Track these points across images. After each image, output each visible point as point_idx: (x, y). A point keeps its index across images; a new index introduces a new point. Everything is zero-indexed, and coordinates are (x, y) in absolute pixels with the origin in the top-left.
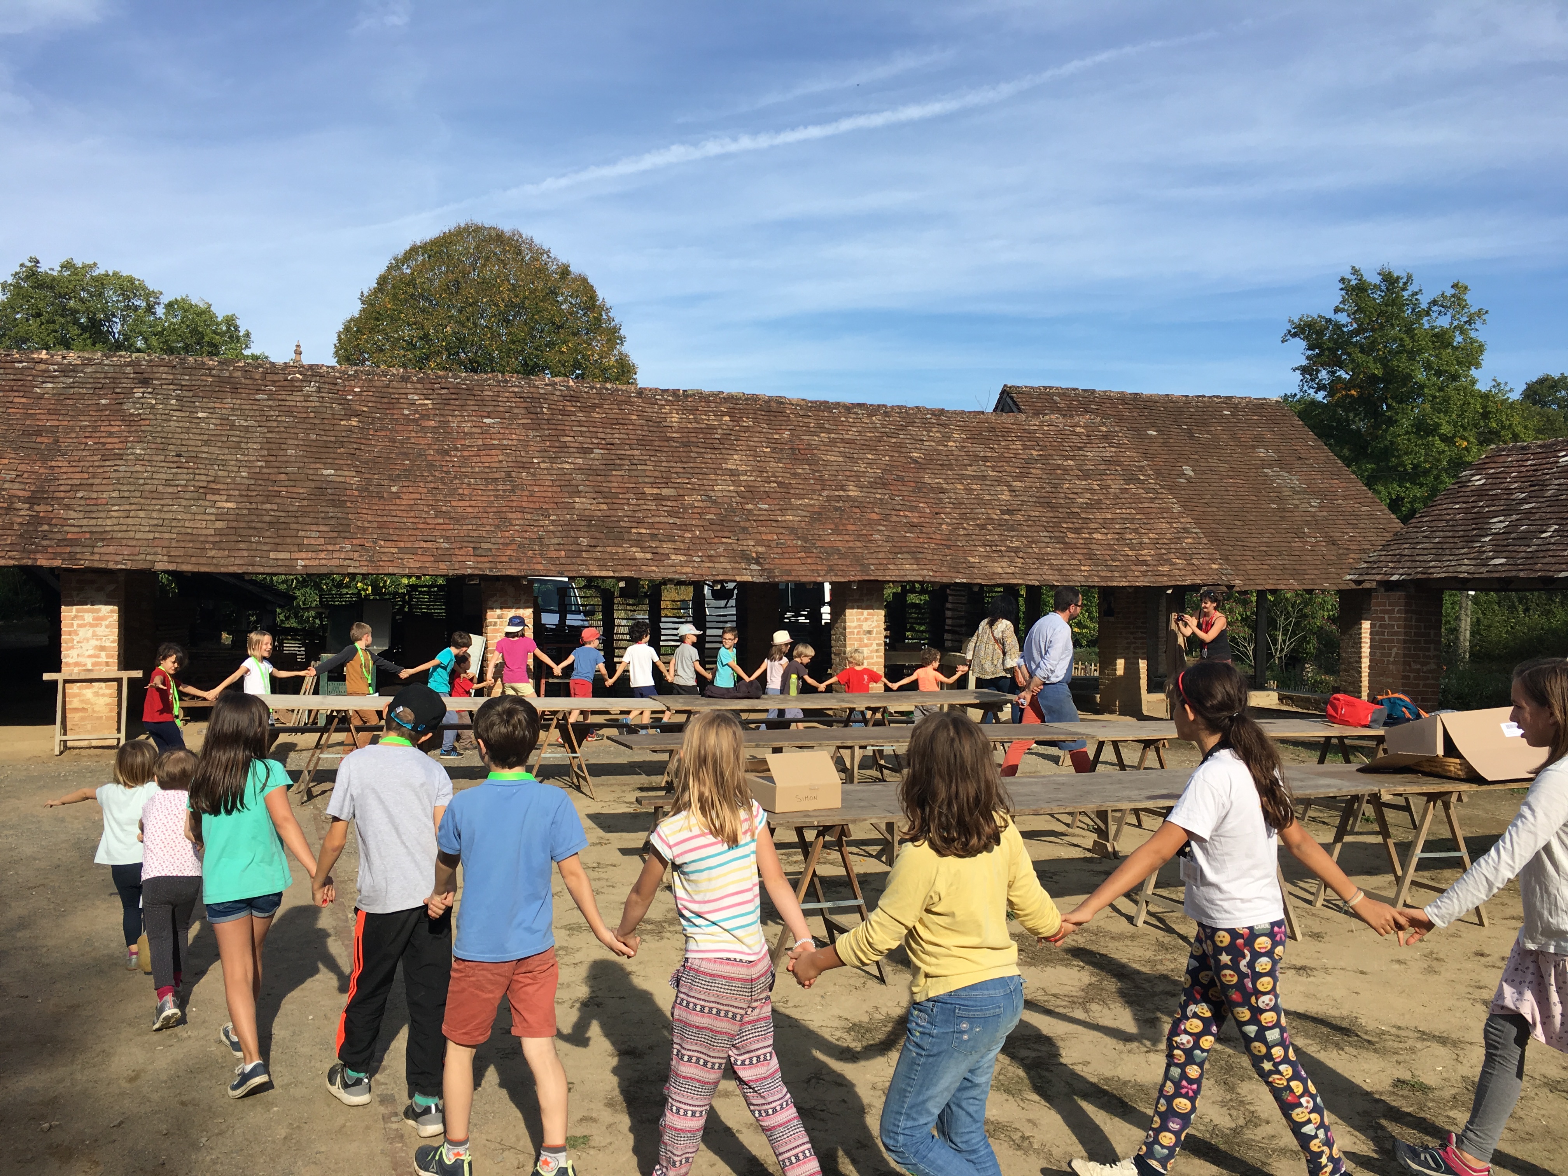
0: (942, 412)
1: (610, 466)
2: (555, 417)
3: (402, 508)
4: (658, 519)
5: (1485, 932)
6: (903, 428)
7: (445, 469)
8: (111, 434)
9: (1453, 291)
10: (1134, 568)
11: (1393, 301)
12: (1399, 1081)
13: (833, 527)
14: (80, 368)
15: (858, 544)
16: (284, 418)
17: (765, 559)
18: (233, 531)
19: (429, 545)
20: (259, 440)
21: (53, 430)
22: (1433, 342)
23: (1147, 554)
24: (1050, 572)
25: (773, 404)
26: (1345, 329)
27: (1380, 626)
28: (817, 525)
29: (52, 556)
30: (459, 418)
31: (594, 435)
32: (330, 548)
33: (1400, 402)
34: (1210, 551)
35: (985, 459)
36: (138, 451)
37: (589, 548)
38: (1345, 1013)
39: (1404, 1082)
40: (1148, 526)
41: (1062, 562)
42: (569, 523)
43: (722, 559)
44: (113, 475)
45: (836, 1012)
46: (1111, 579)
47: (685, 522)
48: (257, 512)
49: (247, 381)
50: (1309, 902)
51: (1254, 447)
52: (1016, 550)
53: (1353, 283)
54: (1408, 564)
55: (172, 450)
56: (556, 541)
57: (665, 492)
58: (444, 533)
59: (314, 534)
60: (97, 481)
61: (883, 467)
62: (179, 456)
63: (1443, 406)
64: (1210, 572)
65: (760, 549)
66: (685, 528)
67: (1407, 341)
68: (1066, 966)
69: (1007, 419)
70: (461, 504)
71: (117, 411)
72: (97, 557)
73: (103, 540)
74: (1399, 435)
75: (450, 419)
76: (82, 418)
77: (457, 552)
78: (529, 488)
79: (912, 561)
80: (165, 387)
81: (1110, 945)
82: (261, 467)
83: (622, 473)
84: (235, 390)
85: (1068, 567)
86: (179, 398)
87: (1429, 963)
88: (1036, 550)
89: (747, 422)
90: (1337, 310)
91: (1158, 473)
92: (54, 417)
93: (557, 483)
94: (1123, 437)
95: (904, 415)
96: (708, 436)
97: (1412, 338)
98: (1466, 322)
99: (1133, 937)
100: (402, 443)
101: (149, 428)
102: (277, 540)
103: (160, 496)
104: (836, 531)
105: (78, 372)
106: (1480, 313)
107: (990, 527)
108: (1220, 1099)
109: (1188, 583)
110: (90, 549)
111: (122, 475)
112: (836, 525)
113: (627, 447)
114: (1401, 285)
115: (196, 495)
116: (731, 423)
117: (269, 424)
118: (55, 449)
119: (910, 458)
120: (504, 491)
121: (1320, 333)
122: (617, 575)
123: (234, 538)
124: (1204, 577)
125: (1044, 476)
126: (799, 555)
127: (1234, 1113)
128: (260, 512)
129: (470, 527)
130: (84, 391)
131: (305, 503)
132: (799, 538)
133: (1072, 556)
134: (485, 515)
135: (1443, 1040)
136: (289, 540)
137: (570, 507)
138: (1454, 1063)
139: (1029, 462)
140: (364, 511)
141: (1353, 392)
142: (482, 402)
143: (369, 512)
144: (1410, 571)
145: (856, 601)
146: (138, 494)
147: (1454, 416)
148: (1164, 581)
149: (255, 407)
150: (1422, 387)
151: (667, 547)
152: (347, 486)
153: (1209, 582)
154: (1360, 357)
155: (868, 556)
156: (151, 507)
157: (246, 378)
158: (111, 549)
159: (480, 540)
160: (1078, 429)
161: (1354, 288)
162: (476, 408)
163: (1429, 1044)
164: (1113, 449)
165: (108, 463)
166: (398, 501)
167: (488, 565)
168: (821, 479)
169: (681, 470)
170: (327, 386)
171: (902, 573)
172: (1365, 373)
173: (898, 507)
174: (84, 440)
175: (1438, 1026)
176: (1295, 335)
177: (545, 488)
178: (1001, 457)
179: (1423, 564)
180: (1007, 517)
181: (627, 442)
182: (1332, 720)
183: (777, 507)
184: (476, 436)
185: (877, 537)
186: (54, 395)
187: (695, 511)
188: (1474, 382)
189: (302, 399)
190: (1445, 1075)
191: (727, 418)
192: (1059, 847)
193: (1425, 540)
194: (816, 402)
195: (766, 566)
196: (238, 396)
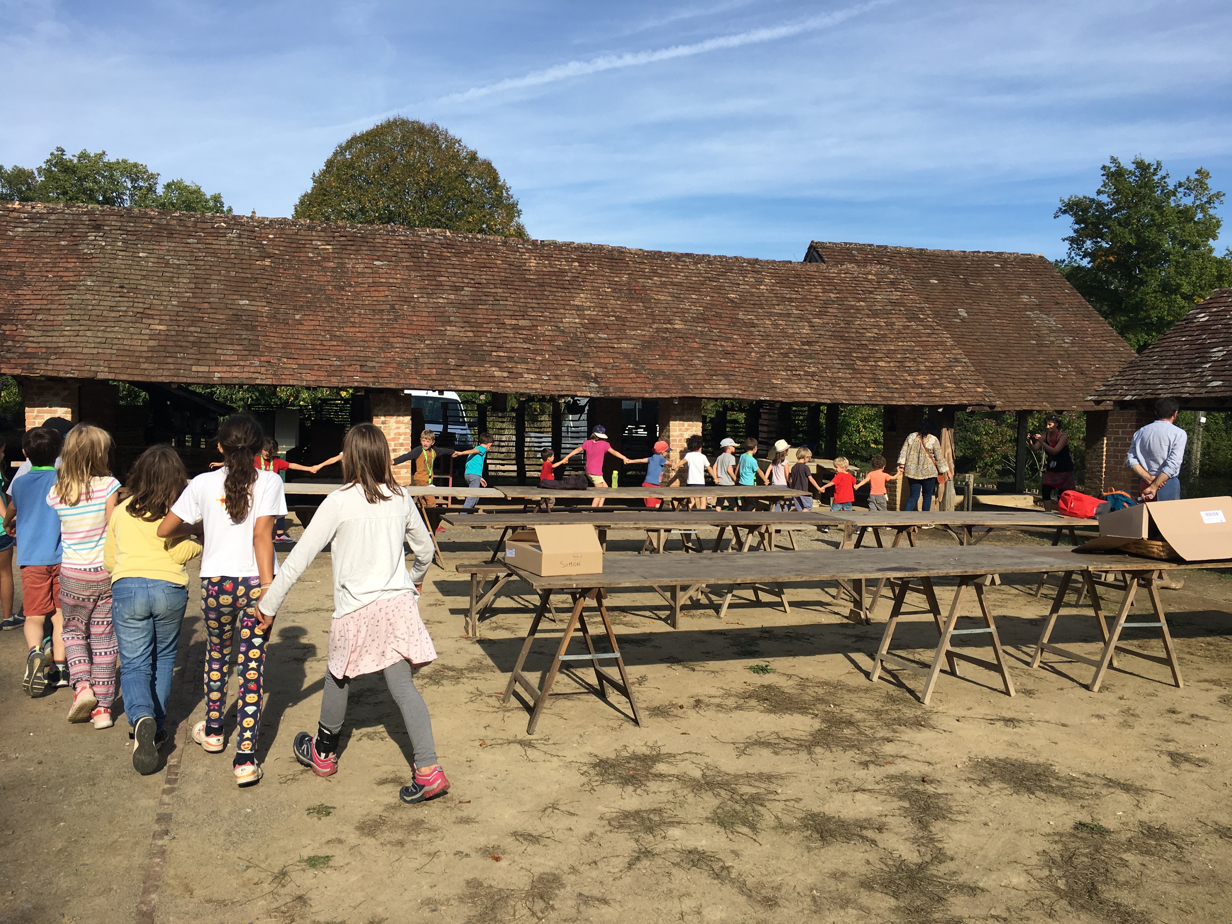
0: (756, 261)
1: (477, 301)
2: (434, 261)
3: (303, 332)
4: (514, 345)
5: (1180, 692)
6: (723, 274)
7: (340, 301)
8: (67, 269)
9: (1197, 176)
10: (911, 390)
11: (1146, 183)
12: (1080, 824)
13: (660, 353)
14: (45, 216)
15: (681, 367)
16: (209, 258)
17: (602, 378)
18: (162, 349)
19: (324, 362)
20: (188, 276)
21: (20, 265)
22: (1179, 218)
23: (922, 379)
24: (840, 392)
25: (615, 253)
26: (1106, 208)
27: (1115, 439)
28: (647, 352)
29: (14, 366)
30: (354, 261)
31: (465, 276)
32: (242, 363)
33: (1149, 267)
34: (976, 377)
35: (791, 300)
36: (89, 283)
37: (456, 367)
38: (1041, 760)
39: (1084, 825)
40: (925, 357)
41: (850, 385)
42: (440, 347)
43: (566, 378)
44: (67, 302)
45: (589, 749)
46: (892, 398)
47: (537, 347)
48: (183, 334)
49: (181, 228)
50: (1027, 664)
51: (1019, 294)
52: (813, 375)
53: (1113, 169)
54: (1140, 387)
55: (117, 282)
56: (429, 361)
57: (522, 323)
58: (337, 353)
59: (229, 352)
60: (54, 307)
61: (705, 305)
62: (122, 287)
63: (1184, 269)
64: (975, 394)
65: (598, 370)
66: (536, 352)
67: (1157, 216)
68: (802, 714)
69: (812, 267)
70: (352, 330)
71: (73, 250)
72: (50, 367)
73: (55, 354)
74: (1148, 293)
75: (347, 261)
76: (45, 256)
77: (346, 368)
78: (409, 318)
79: (725, 382)
80: (113, 232)
81: (846, 696)
82: (189, 297)
83: (487, 307)
84: (170, 235)
85: (856, 389)
86: (124, 241)
87: (1126, 718)
88: (830, 375)
89: (593, 267)
90: (1099, 192)
91: (936, 314)
92: (22, 255)
93: (433, 314)
94: (907, 284)
95: (724, 263)
96: (560, 278)
97: (1161, 214)
98: (1206, 202)
99: (867, 690)
100: (306, 280)
101: (98, 265)
102: (199, 357)
103: (104, 319)
104: (663, 357)
105: (44, 219)
106: (1218, 195)
107: (791, 355)
108: (912, 836)
109: (956, 403)
110: (45, 361)
111: (74, 302)
112: (663, 351)
113: (492, 286)
114: (1152, 170)
115: (134, 319)
116: (579, 268)
117: (197, 263)
118: (22, 281)
119: (728, 298)
120: (388, 320)
121: (1085, 210)
122: (478, 389)
123: (164, 354)
124: (970, 399)
125: (840, 315)
126: (631, 376)
127: (923, 849)
128: (186, 333)
129: (359, 349)
130: (48, 234)
131: (224, 327)
132: (631, 362)
133: (860, 380)
134: (371, 339)
135: (1126, 788)
136: (208, 356)
137: (442, 334)
138: (1134, 808)
139: (827, 303)
140: (272, 334)
141: (1111, 258)
142: (373, 248)
143: (276, 335)
144: (1141, 392)
145: (677, 414)
146: (87, 318)
147: (1194, 278)
148: (937, 401)
149: (186, 249)
150: (1168, 254)
151: (521, 368)
152: (259, 314)
153: (974, 403)
154: (1118, 229)
155: (688, 377)
156: (96, 329)
157: (180, 226)
158: (62, 361)
159: (366, 359)
160: (870, 277)
161: (1113, 174)
162: (369, 253)
163: (1113, 790)
164: (899, 293)
165: (63, 292)
166: (300, 327)
167: (372, 380)
168: (652, 314)
169: (536, 306)
170: (246, 233)
171: (716, 391)
172: (1121, 242)
173: (715, 338)
174: (45, 274)
175: (1123, 775)
176: (1065, 212)
177: (423, 319)
178: (804, 299)
179: (1152, 387)
180: (806, 347)
181: (492, 282)
182: (1063, 512)
183: (614, 337)
184: (367, 275)
185: (697, 362)
186: (23, 237)
187: (546, 338)
188: (1211, 250)
189: (225, 243)
190: (1124, 819)
191: (576, 264)
192: (823, 615)
193: (1155, 367)
194: (651, 252)
195: (603, 384)
196: (174, 240)
